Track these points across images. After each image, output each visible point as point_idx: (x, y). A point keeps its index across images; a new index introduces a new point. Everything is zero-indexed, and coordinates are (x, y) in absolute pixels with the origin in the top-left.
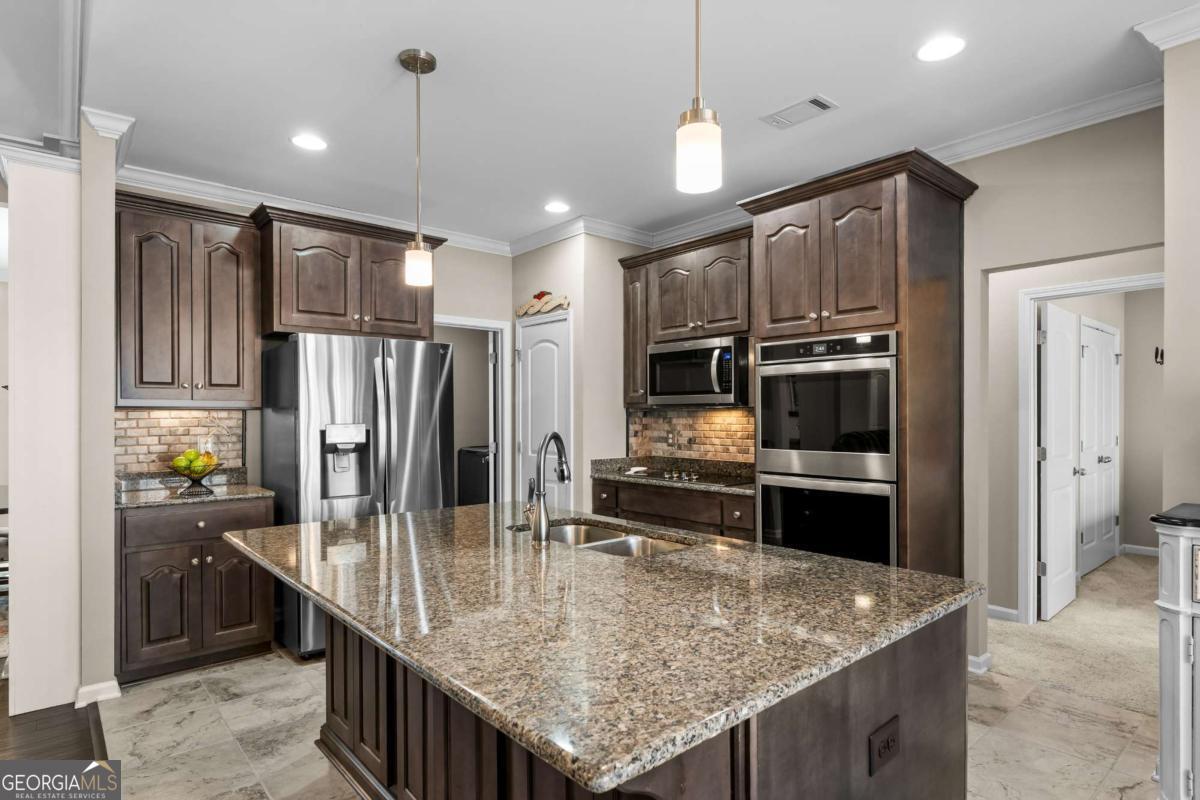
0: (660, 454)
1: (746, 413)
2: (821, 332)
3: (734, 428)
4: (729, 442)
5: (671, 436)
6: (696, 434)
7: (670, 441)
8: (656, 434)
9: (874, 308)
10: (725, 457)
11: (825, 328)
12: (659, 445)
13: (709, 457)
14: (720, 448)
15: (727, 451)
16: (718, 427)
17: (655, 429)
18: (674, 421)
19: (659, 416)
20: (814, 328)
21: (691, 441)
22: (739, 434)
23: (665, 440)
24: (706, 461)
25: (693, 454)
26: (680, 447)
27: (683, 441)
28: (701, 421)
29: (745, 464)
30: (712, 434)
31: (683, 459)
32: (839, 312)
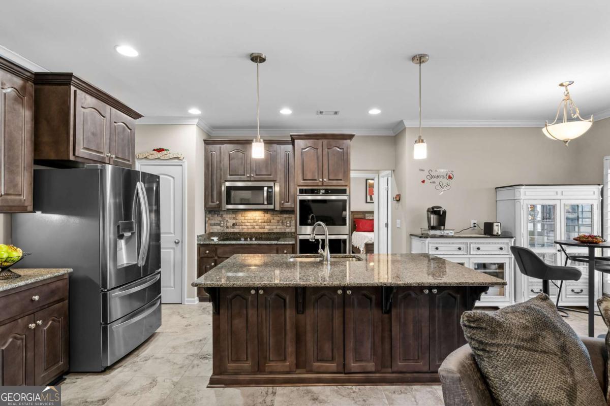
0: (216, 231)
1: (263, 212)
2: (323, 185)
3: (257, 218)
4: (255, 224)
5: (222, 222)
6: (237, 221)
7: (222, 225)
8: (213, 222)
9: (341, 180)
10: (253, 230)
11: (324, 184)
12: (215, 227)
13: (245, 231)
14: (250, 227)
15: (254, 228)
16: (249, 218)
17: (212, 220)
18: (224, 216)
19: (215, 214)
20: (320, 184)
21: (234, 225)
22: (260, 221)
23: (219, 224)
24: (243, 233)
25: (236, 230)
26: (227, 227)
27: (230, 224)
28: (240, 215)
29: (264, 233)
30: (246, 221)
31: (230, 233)
32: (329, 180)
